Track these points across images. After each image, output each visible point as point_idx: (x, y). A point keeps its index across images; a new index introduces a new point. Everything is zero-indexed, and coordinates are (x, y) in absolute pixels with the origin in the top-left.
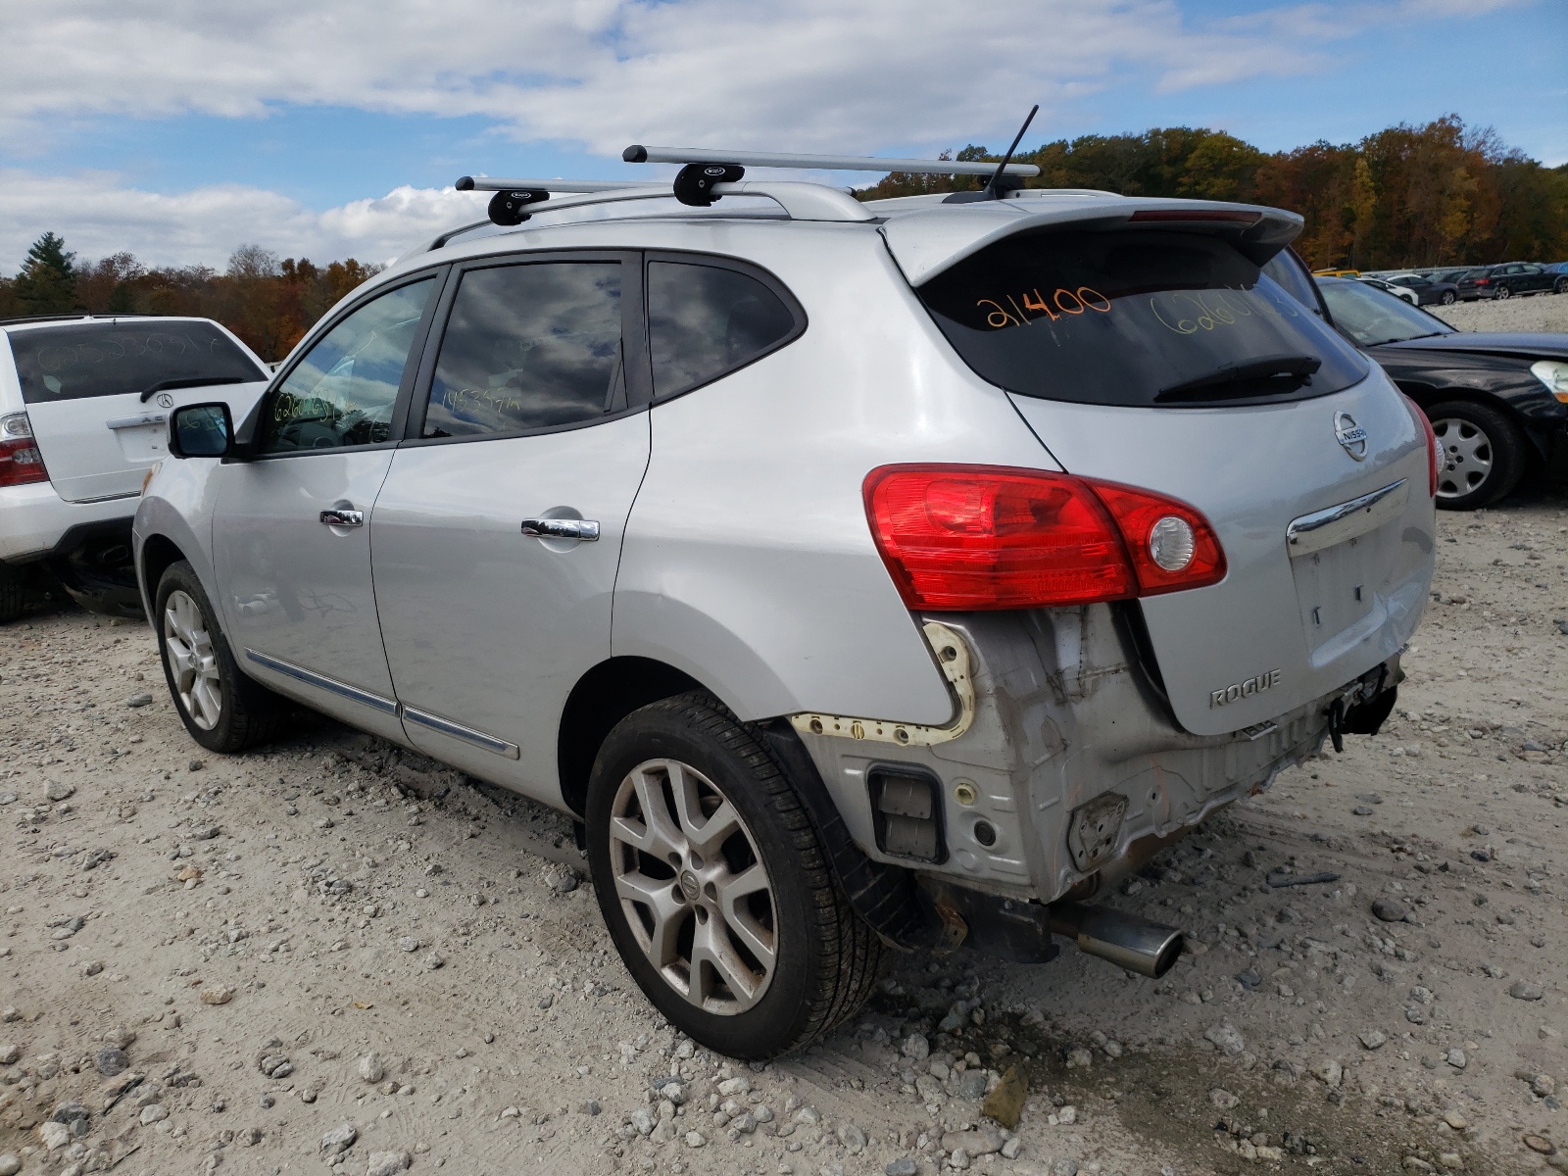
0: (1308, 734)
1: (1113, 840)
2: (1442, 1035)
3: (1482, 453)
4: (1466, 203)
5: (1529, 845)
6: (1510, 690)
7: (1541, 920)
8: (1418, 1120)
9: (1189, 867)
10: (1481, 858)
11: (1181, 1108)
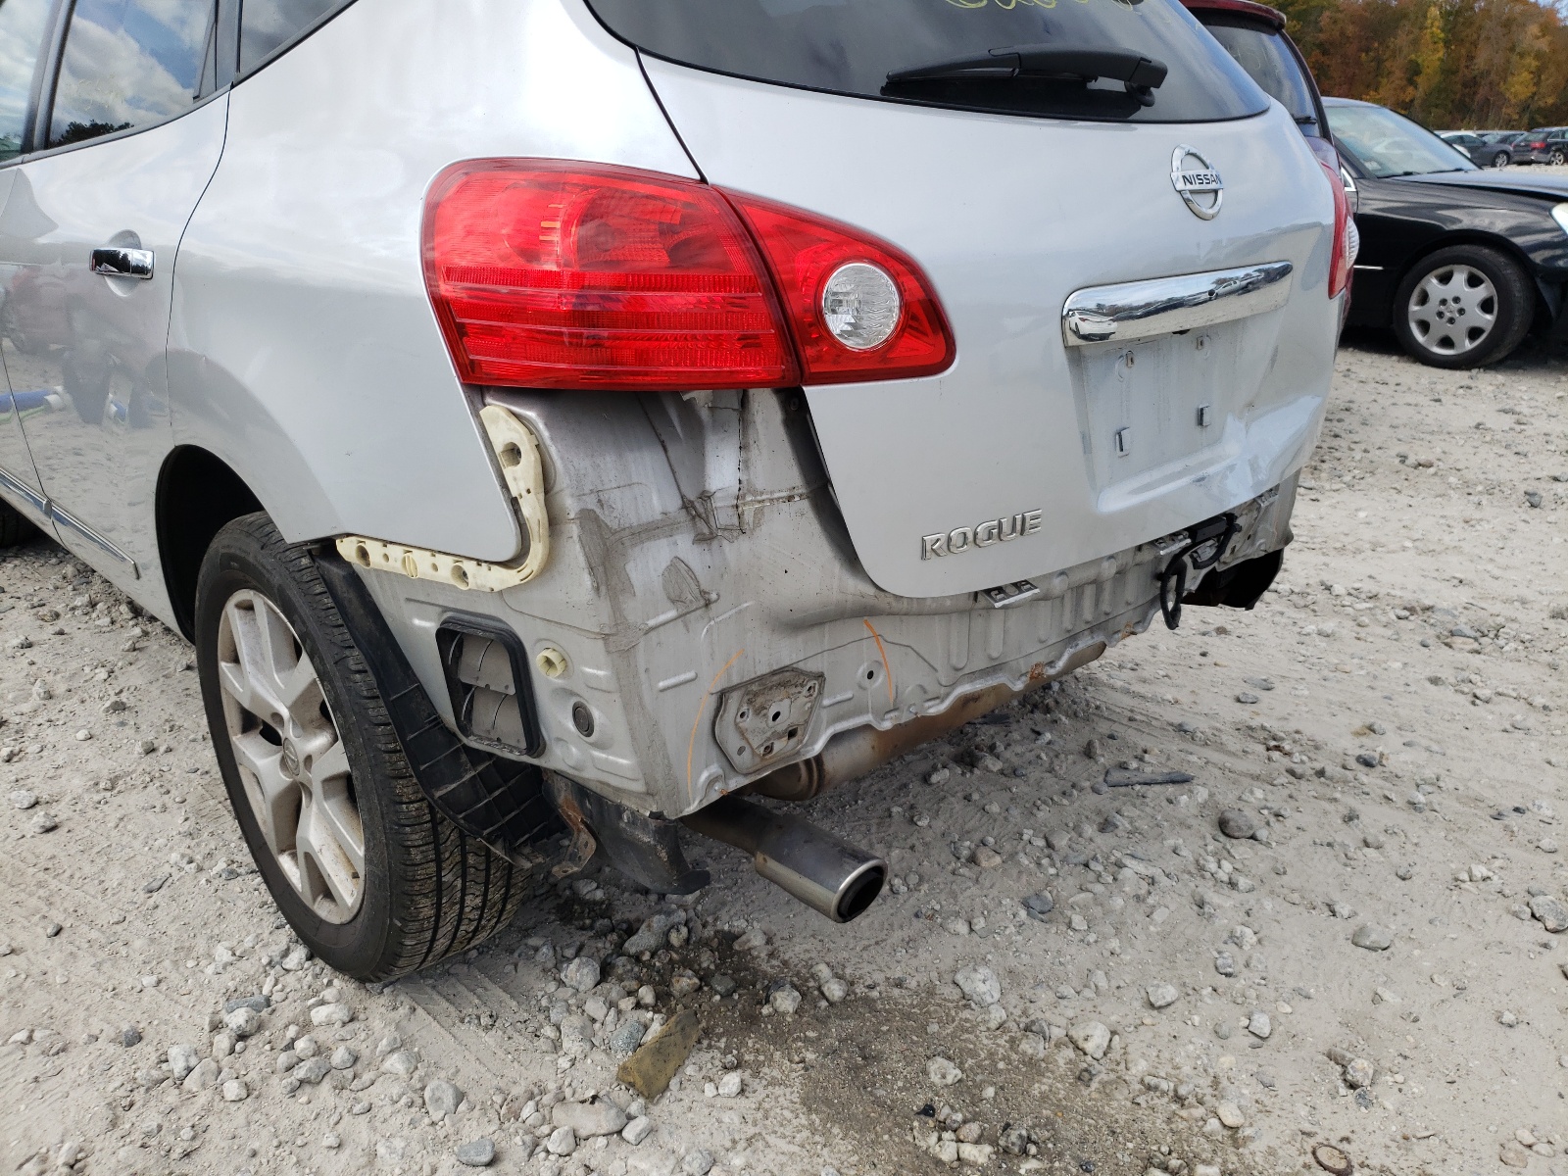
0: (1128, 604)
1: (799, 732)
2: (1252, 993)
3: (1486, 306)
4: (1535, 64)
5: (1428, 749)
6: (1455, 566)
7: (1416, 844)
8: (1184, 1113)
9: (1017, 754)
10: (1367, 763)
11: (886, 1081)
